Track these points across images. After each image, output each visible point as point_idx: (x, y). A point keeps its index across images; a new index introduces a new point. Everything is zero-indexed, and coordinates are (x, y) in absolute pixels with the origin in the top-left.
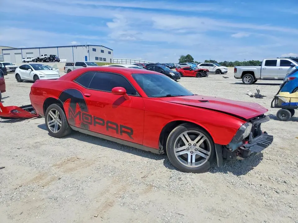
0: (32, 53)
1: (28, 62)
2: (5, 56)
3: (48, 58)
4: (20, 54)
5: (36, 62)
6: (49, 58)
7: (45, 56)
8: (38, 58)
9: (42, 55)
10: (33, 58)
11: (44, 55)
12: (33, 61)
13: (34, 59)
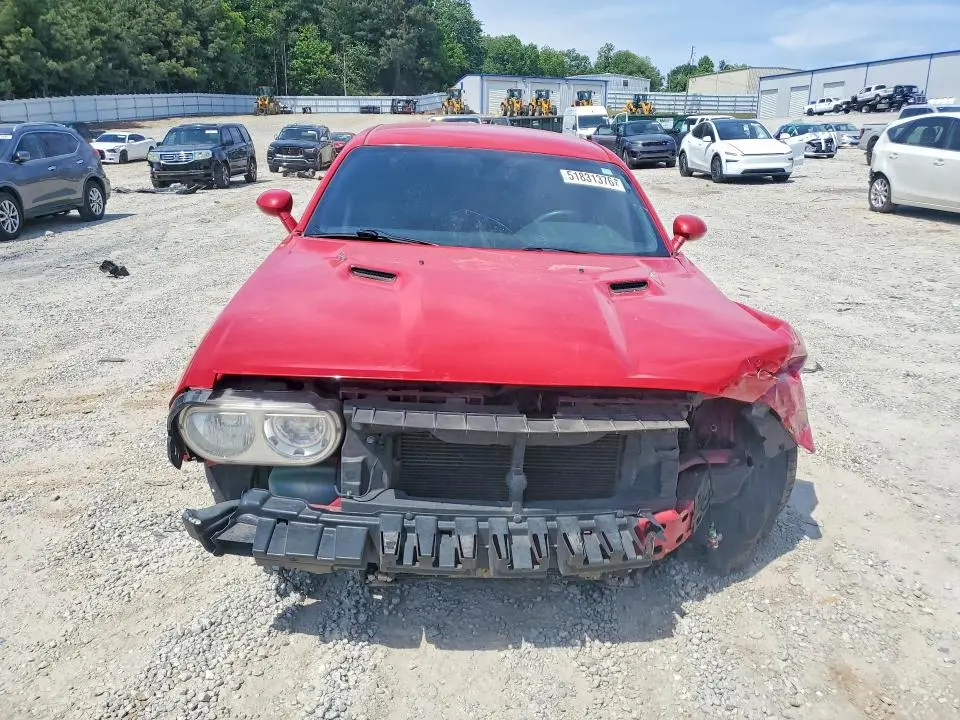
0: (842, 83)
1: (821, 113)
2: (764, 97)
3: (885, 98)
4: (806, 87)
5: (847, 111)
6: (890, 97)
7: (878, 92)
8: (855, 99)
9: (869, 89)
10: (837, 99)
11: (873, 88)
12: (837, 109)
13: (839, 103)
